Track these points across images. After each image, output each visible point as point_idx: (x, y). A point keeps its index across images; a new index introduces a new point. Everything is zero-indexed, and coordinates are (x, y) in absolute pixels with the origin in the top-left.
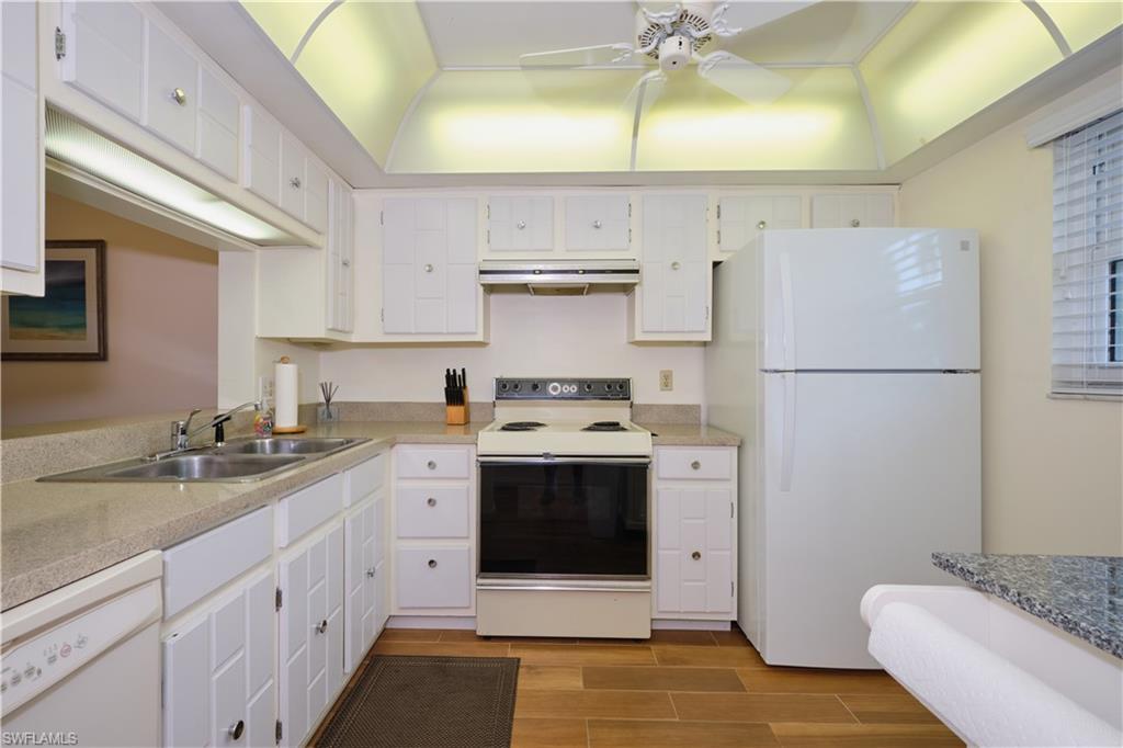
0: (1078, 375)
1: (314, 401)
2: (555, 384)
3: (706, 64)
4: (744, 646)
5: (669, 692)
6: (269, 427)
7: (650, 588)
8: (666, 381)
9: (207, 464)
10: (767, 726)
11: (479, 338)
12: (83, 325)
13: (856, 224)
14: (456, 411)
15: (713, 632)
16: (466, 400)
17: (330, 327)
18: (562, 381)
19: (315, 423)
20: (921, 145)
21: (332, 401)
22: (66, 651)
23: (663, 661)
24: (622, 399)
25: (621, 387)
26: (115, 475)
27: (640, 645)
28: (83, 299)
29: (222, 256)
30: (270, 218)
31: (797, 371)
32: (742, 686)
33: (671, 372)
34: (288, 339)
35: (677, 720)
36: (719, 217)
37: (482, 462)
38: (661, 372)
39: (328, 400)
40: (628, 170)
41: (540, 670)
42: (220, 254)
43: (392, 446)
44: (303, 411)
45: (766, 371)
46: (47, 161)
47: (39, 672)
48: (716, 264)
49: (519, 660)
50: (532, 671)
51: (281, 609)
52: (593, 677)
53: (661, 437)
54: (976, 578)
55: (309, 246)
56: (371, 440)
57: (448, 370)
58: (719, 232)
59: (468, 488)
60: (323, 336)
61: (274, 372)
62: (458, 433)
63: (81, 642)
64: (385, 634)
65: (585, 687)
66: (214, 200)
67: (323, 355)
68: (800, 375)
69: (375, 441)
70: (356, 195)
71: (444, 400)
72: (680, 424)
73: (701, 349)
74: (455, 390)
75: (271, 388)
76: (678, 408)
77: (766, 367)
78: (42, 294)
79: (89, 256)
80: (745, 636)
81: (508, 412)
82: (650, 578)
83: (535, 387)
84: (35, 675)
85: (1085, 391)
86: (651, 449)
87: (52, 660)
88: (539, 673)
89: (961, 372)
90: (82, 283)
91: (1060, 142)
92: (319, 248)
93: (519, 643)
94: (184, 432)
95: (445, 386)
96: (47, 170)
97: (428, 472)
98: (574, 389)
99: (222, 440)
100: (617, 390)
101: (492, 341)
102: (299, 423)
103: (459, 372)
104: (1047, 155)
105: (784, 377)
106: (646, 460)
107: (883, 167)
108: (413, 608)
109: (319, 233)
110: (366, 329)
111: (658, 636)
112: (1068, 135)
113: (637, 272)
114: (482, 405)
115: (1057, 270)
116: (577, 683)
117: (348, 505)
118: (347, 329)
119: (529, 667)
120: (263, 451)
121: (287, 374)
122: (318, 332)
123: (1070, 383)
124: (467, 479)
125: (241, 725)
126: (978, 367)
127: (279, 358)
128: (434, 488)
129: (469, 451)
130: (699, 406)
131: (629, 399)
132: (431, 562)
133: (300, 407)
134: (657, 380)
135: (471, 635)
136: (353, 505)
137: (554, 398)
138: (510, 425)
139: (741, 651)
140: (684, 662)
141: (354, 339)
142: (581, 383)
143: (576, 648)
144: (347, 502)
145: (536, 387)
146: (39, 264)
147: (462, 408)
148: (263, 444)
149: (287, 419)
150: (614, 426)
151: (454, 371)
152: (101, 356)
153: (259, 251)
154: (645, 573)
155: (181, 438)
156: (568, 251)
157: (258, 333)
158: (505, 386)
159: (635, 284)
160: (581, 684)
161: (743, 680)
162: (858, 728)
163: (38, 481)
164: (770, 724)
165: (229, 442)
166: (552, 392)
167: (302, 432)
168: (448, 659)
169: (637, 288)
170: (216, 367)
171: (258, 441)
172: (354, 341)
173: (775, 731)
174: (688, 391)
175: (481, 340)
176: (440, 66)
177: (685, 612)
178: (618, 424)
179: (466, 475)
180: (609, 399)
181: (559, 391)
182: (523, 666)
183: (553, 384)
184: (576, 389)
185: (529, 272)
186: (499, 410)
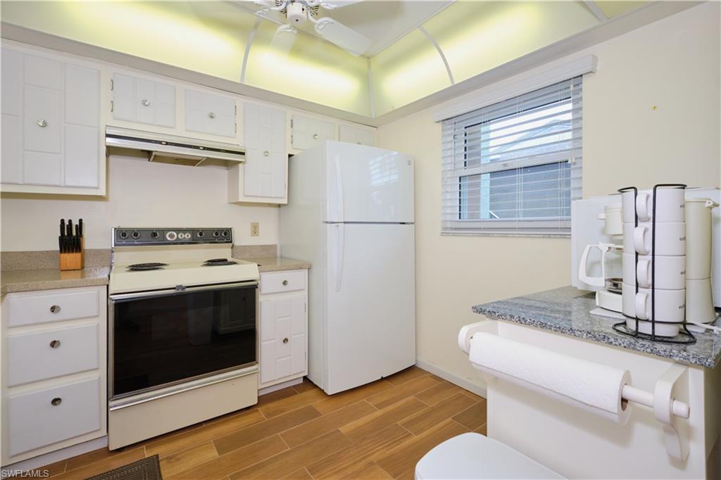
0: (449, 225)
2: (172, 232)
3: (319, 25)
4: (313, 388)
5: (279, 434)
7: (257, 369)
8: (255, 230)
10: (338, 431)
11: (100, 192)
13: (359, 143)
14: (71, 258)
15: (294, 386)
16: (83, 248)
18: (178, 231)
20: (391, 110)
23: (268, 415)
24: (226, 242)
25: (225, 234)
27: (251, 410)
31: (345, 223)
32: (319, 413)
33: (258, 223)
35: (289, 449)
36: (292, 127)
37: (114, 300)
38: (252, 223)
40: (238, 81)
41: (178, 457)
45: (327, 222)
48: (290, 156)
49: (157, 456)
50: (173, 460)
52: (223, 445)
53: (264, 266)
54: (497, 314)
57: (62, 221)
58: (292, 136)
59: (98, 325)
62: (73, 278)
65: (220, 453)
68: (346, 225)
71: (59, 249)
72: (267, 257)
73: (275, 210)
74: (71, 239)
76: (262, 247)
77: (328, 220)
80: (313, 383)
82: (257, 363)
83: (154, 235)
85: (454, 232)
86: (258, 275)
88: (179, 459)
89: (408, 224)
91: (446, 122)
93: (151, 443)
95: (60, 235)
97: (51, 316)
98: (188, 236)
100: (223, 236)
101: (114, 195)
103: (76, 222)
104: (440, 125)
105: (338, 226)
106: (255, 283)
107: (373, 117)
108: (30, 451)
111: (263, 400)
112: (447, 119)
113: (243, 154)
114: (98, 253)
115: (443, 179)
116: (213, 454)
119: (169, 459)
123: (446, 228)
124: (98, 316)
126: (413, 221)
128: (56, 330)
129: (99, 291)
130: (276, 245)
131: (231, 242)
132: (55, 401)
134: (249, 229)
137: (171, 243)
138: (134, 266)
139: (311, 393)
140: (283, 411)
142: (192, 231)
143: (204, 429)
145: (155, 237)
147: (78, 255)
150: (223, 262)
151: (70, 221)
154: (255, 360)
156: (187, 130)
158: (124, 235)
159: (239, 162)
160: (216, 453)
161: (319, 409)
162: (379, 413)
164: (340, 429)
166: (169, 239)
169: (241, 165)
173: (343, 432)
174: (268, 236)
175: (104, 194)
177: (279, 379)
178: (226, 260)
179: (96, 314)
180: (216, 243)
181: (175, 238)
182: (162, 460)
183: (170, 232)
184: (190, 236)
185: (156, 142)
186: (115, 254)
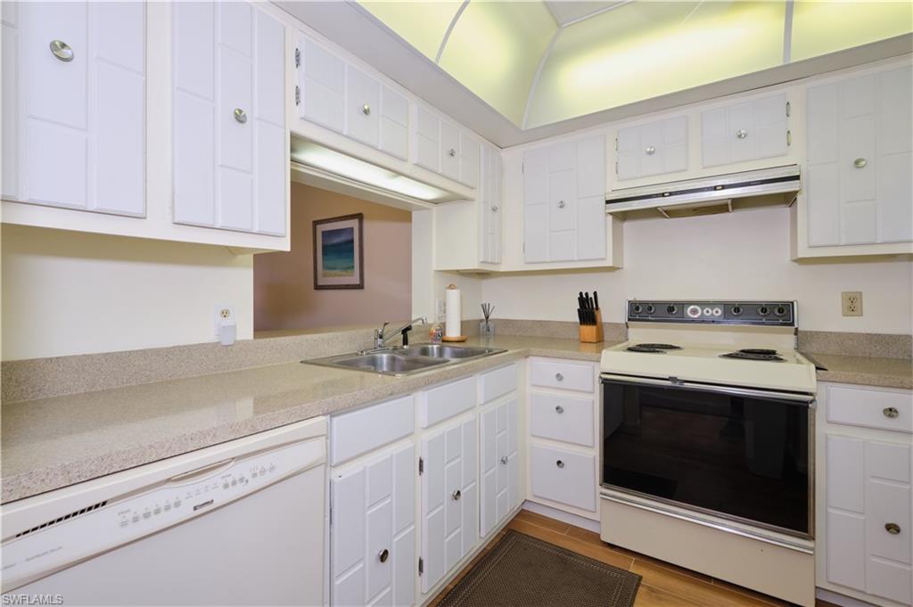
1: (477, 318)
2: (697, 307)
6: (441, 337)
7: (812, 549)
8: (853, 304)
9: (393, 360)
11: (609, 263)
12: (353, 267)
14: (589, 331)
16: (599, 321)
17: (482, 260)
18: (703, 304)
19: (478, 335)
21: (490, 317)
22: (263, 472)
24: (783, 324)
25: (781, 310)
26: (339, 363)
28: (352, 251)
29: (414, 214)
30: (433, 182)
33: (860, 294)
34: (458, 271)
37: (606, 379)
38: (844, 293)
39: (487, 318)
40: (781, 64)
41: (662, 596)
42: (413, 213)
43: (526, 357)
44: (464, 325)
46: (291, 164)
47: (247, 481)
49: (640, 577)
50: (654, 594)
51: (423, 474)
53: (829, 371)
55: (465, 199)
56: (506, 351)
57: (581, 294)
59: (593, 402)
60: (476, 268)
61: (445, 295)
62: (589, 351)
63: (272, 468)
64: (523, 514)
66: (396, 176)
67: (485, 283)
69: (510, 352)
70: (503, 153)
71: (578, 320)
72: (883, 357)
74: (588, 311)
75: (443, 308)
76: (870, 337)
78: (289, 249)
79: (354, 224)
81: (643, 333)
82: (813, 538)
83: (671, 309)
84: (245, 483)
86: (815, 386)
87: (254, 475)
88: (660, 599)
90: (352, 241)
92: (472, 200)
93: (643, 560)
94: (381, 337)
95: (578, 307)
96: (292, 170)
97: (556, 383)
98: (717, 312)
99: (407, 344)
100: (780, 314)
101: (626, 264)
102: (462, 334)
103: (591, 295)
106: (809, 397)
109: (472, 188)
110: (512, 262)
113: (797, 178)
114: (615, 326)
117: (482, 402)
118: (496, 261)
119: (651, 590)
120: (433, 355)
121: (454, 297)
122: (473, 264)
124: (593, 393)
125: (386, 552)
127: (448, 286)
128: (562, 397)
129: (593, 367)
130: (907, 337)
131: (792, 324)
132: (559, 462)
133: (462, 322)
134: (837, 303)
135: (594, 538)
136: (485, 403)
137: (693, 321)
138: (640, 346)
141: (503, 269)
142: (727, 306)
144: (481, 399)
145: (670, 312)
146: (286, 231)
147: (594, 328)
148: (433, 348)
149: (453, 332)
150: (768, 355)
151: (587, 294)
152: (360, 287)
153: (435, 208)
154: (806, 532)
155: (380, 341)
156: (704, 167)
157: (435, 268)
158: (637, 308)
159: (796, 192)
163: (302, 362)
165: (411, 346)
166: (689, 313)
167: (463, 341)
168: (571, 553)
169: (799, 197)
170: (410, 291)
171: (430, 346)
172: (502, 270)
175: (611, 265)
176: (559, 25)
177: (875, 595)
178: (773, 352)
179: (591, 390)
180: (764, 324)
181: (699, 314)
182: (644, 586)
183: (692, 307)
184: (720, 312)
185: (657, 196)
186: (631, 331)
